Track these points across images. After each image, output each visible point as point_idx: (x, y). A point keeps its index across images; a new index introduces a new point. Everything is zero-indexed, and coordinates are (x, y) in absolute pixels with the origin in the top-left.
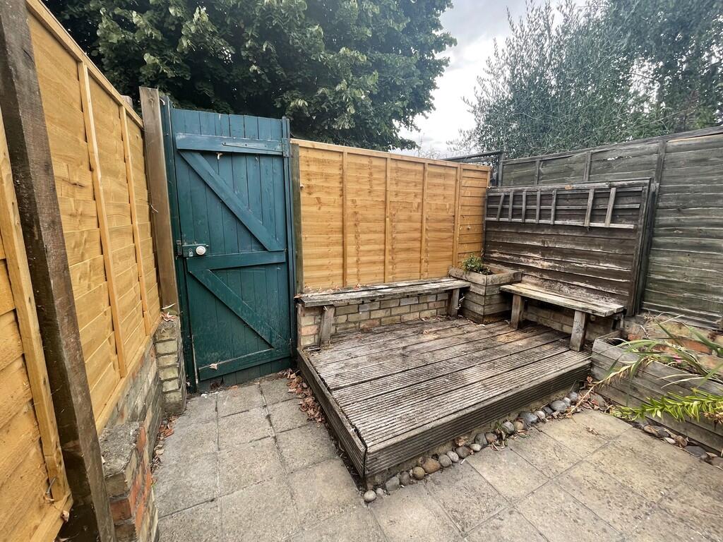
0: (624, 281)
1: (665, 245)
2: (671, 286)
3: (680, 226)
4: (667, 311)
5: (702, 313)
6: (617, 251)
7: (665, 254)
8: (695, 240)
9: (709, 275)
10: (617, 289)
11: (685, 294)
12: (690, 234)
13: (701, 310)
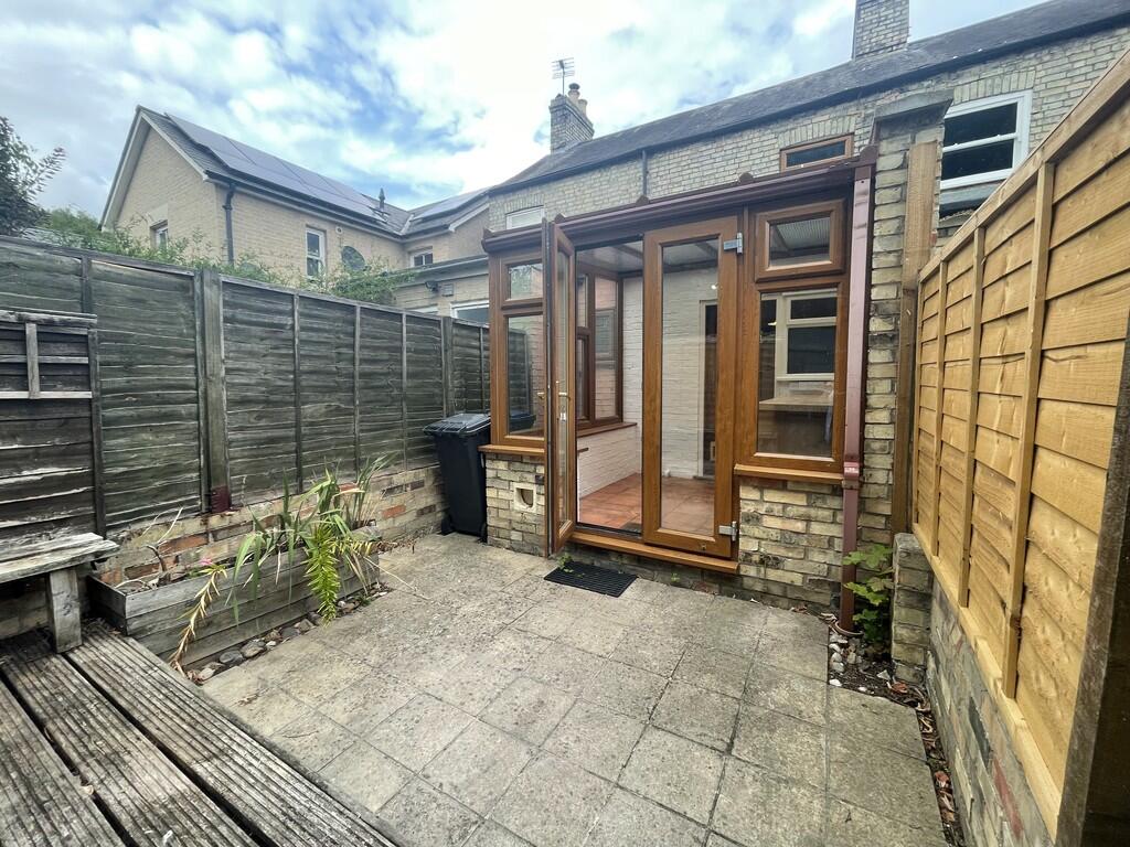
0: (81, 490)
1: (118, 420)
2: (138, 478)
3: (131, 390)
4: (139, 516)
5: (180, 500)
6: (57, 441)
7: (121, 433)
8: (155, 409)
9: (177, 451)
10: (67, 510)
11: (157, 483)
12: (147, 401)
13: (178, 498)
